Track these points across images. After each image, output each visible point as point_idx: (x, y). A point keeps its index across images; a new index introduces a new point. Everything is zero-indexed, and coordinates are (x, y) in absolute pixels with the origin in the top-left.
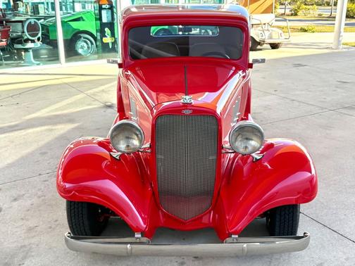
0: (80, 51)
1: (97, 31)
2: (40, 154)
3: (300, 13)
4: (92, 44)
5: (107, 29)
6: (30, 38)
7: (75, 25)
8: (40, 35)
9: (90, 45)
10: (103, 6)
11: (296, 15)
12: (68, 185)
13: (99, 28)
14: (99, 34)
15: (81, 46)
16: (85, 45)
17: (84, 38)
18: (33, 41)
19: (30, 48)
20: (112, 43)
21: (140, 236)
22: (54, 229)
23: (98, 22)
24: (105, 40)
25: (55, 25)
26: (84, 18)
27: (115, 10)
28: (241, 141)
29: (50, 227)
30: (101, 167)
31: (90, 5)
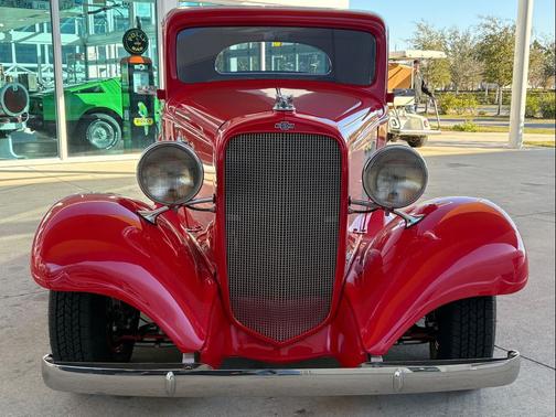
0: (94, 141)
1: (124, 108)
2: (10, 269)
3: (451, 111)
4: (115, 130)
5: (140, 104)
6: (9, 113)
7: (87, 99)
8: (26, 110)
9: (112, 131)
10: (136, 67)
11: (444, 113)
12: (53, 268)
13: (127, 104)
14: (127, 112)
15: (97, 135)
16: (104, 132)
17: (102, 120)
18: (14, 120)
19: (9, 132)
20: (150, 127)
21: (192, 361)
22: (24, 373)
23: (127, 96)
24: (138, 122)
25: (52, 97)
26: (104, 88)
27: (155, 73)
28: (384, 180)
29: (18, 371)
30: (121, 236)
31: (113, 66)
